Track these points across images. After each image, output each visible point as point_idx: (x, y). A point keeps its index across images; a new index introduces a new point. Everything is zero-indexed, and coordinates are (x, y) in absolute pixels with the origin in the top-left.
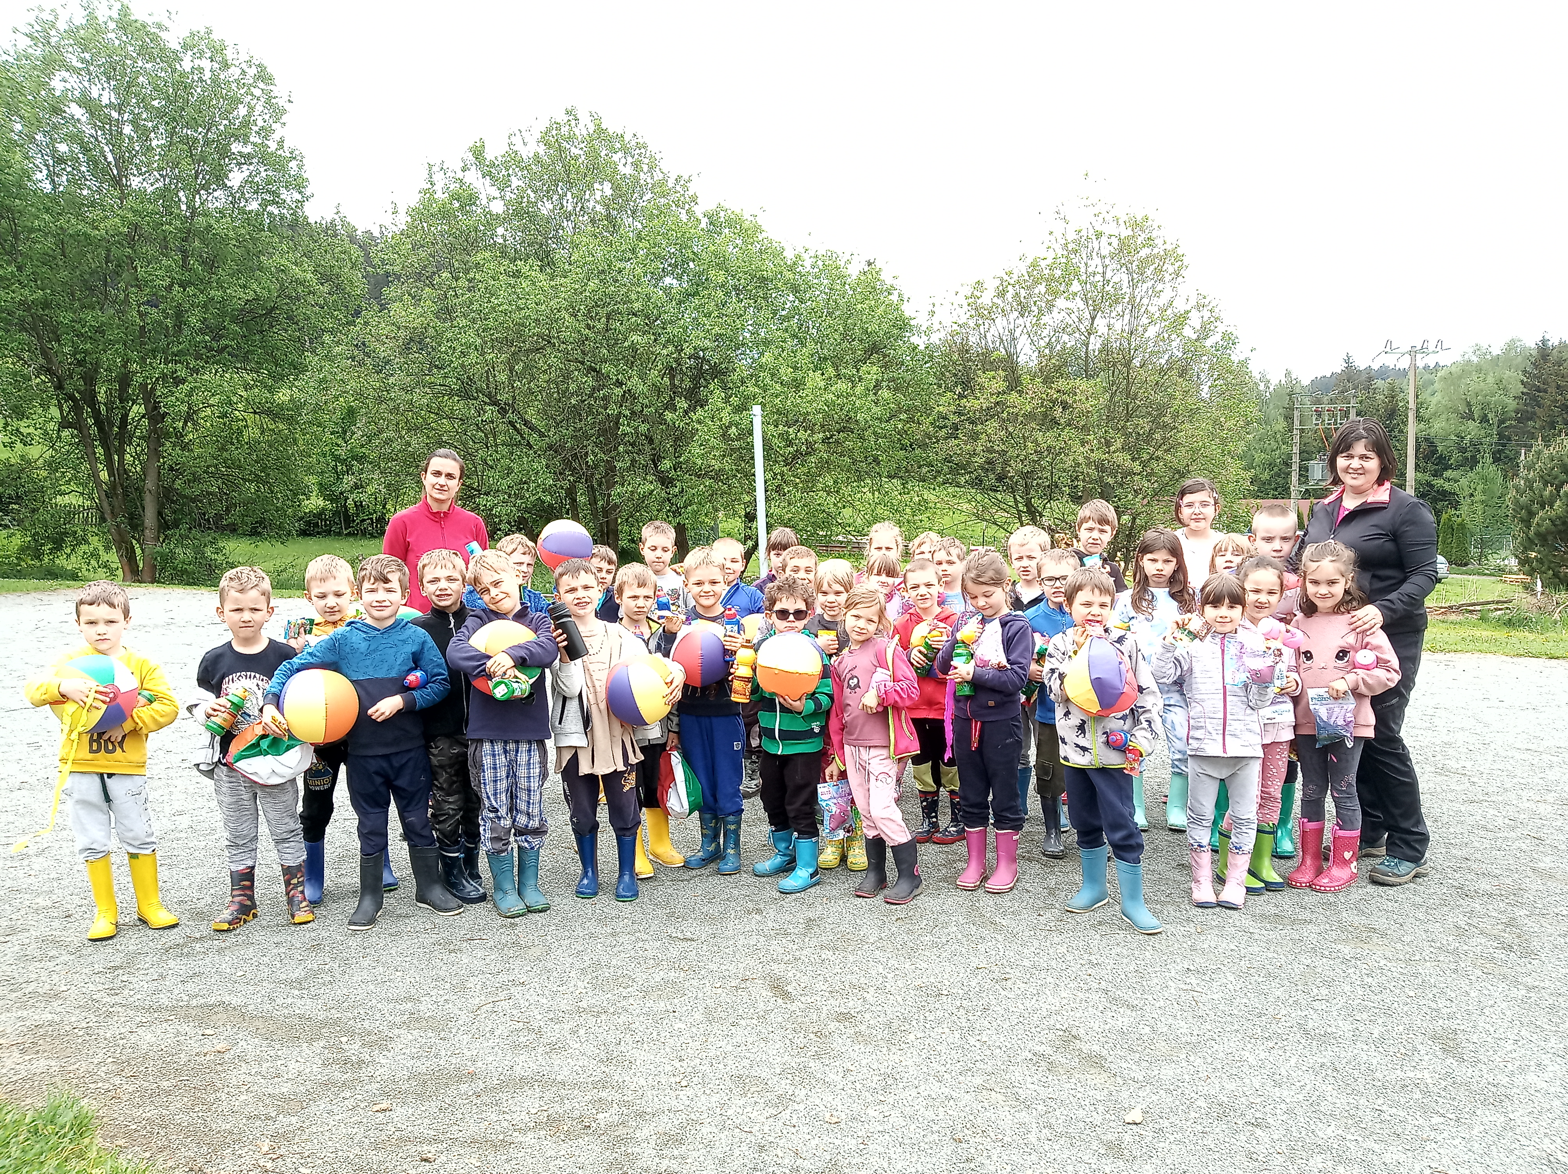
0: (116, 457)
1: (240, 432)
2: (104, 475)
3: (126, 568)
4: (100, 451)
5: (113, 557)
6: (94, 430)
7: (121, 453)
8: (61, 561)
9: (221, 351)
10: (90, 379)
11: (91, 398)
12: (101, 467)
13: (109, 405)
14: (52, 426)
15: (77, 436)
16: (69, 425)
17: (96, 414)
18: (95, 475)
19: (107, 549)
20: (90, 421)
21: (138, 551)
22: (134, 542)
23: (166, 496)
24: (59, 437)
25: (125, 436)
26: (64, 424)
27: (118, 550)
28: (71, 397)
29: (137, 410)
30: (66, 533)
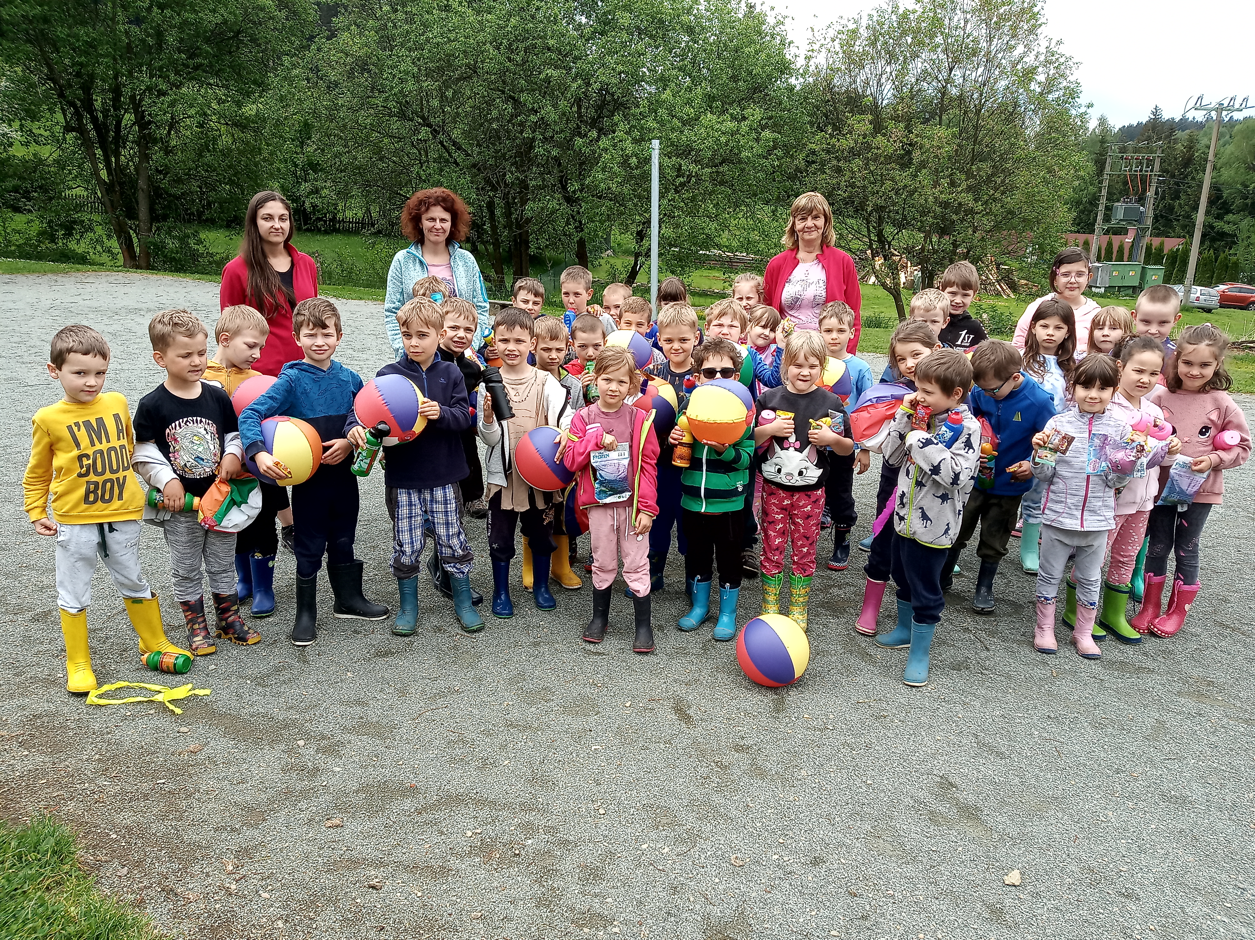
0: (113, 160)
1: (215, 140)
2: (104, 174)
3: (126, 254)
4: (99, 152)
5: (114, 244)
6: (93, 134)
7: (117, 155)
8: (73, 245)
9: (197, 68)
10: (87, 88)
11: (89, 105)
12: (101, 166)
13: (105, 112)
14: (57, 129)
15: (79, 139)
16: (72, 129)
17: (94, 120)
18: (96, 173)
19: (109, 237)
20: (90, 126)
21: (135, 240)
22: (131, 232)
23: (156, 193)
24: (64, 139)
25: (120, 140)
26: (68, 129)
27: (119, 238)
28: (72, 104)
29: (128, 118)
30: (75, 222)
